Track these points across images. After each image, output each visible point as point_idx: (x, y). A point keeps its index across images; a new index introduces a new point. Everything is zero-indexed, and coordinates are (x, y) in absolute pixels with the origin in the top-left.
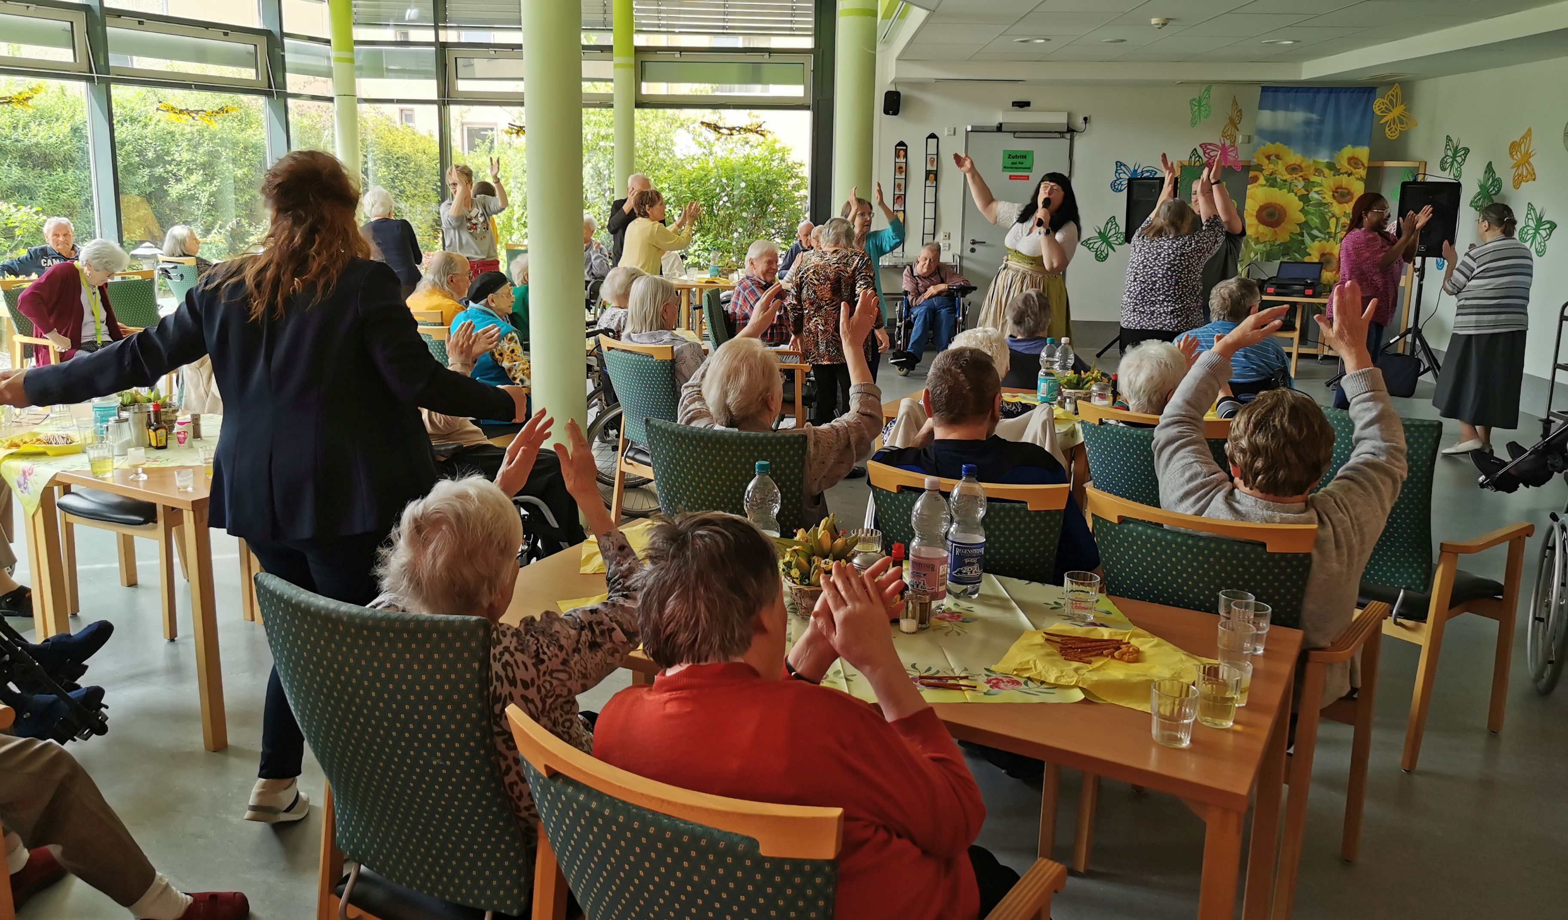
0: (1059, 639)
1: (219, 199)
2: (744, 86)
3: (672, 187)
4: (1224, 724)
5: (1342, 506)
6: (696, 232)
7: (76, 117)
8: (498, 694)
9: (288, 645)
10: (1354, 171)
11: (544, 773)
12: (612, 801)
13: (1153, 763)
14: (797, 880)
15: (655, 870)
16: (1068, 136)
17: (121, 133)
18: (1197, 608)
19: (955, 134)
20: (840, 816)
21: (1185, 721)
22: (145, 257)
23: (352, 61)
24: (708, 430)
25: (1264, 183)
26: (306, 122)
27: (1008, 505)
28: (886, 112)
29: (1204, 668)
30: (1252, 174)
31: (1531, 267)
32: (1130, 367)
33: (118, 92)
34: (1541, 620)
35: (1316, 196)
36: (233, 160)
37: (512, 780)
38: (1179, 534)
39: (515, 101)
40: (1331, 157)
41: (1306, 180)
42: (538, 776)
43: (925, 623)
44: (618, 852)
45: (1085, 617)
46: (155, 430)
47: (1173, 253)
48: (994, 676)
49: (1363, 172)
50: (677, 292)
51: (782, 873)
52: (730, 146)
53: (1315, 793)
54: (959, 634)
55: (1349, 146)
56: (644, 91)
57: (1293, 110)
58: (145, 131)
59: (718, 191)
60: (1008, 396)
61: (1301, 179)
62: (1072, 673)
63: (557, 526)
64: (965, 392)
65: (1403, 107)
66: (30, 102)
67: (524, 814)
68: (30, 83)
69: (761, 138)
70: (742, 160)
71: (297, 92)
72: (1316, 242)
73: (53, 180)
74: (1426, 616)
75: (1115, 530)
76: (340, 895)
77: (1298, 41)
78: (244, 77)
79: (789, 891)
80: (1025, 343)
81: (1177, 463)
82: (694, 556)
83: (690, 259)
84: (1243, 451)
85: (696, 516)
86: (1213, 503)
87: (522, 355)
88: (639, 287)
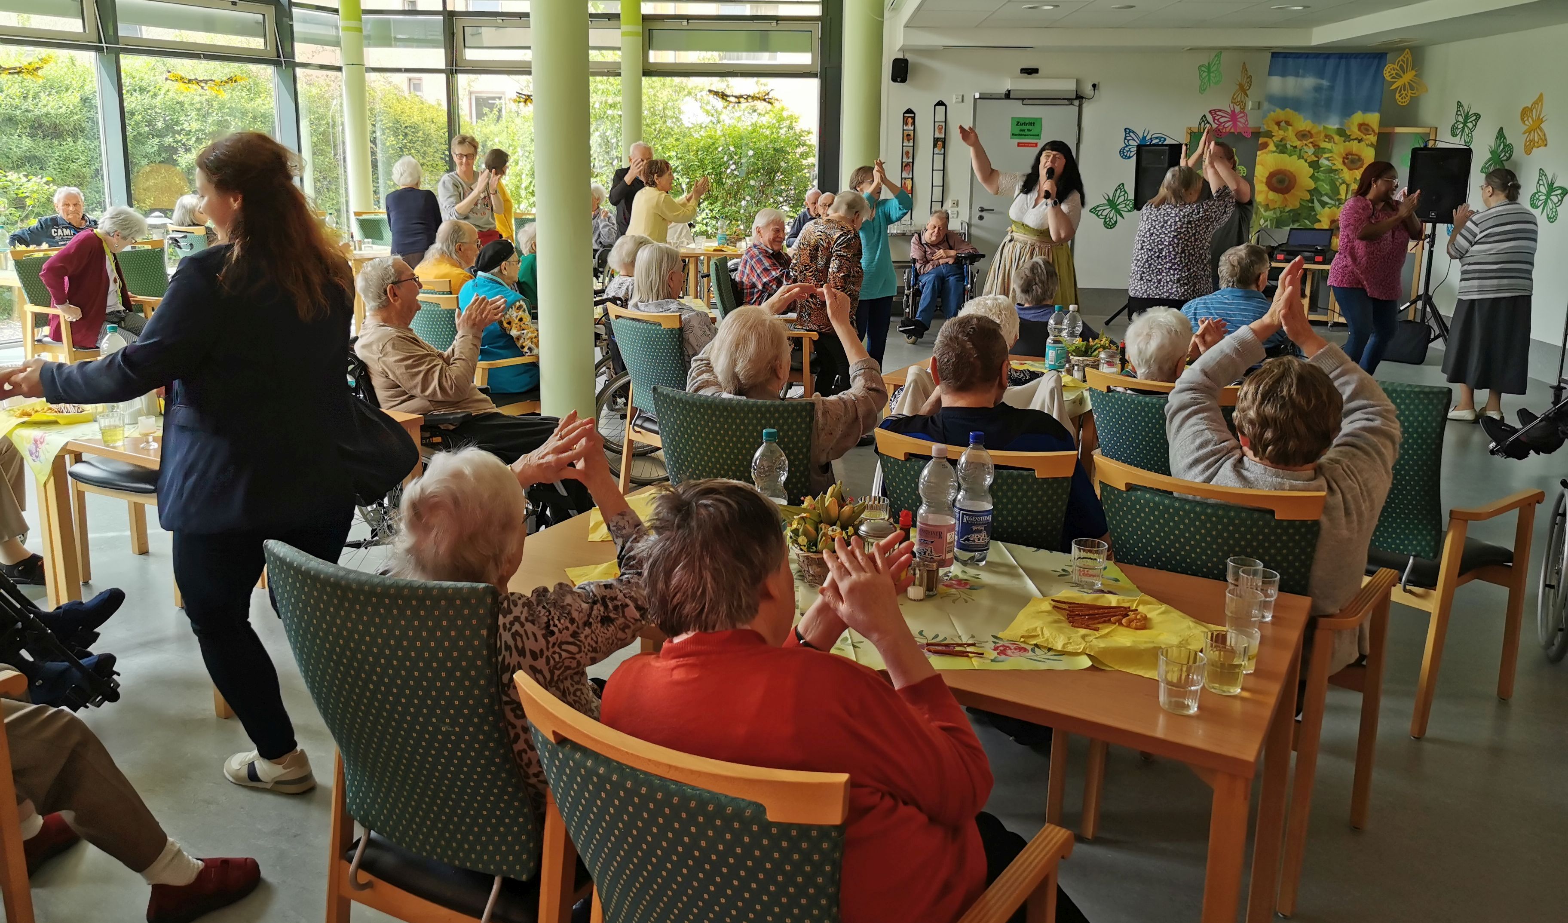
0: (1066, 607)
2: (752, 54)
3: (679, 156)
4: (1232, 690)
5: (1349, 473)
6: (704, 200)
7: (86, 87)
8: (506, 663)
9: (298, 612)
10: (1365, 137)
11: (552, 738)
12: (620, 767)
13: (1160, 730)
14: (804, 845)
15: (662, 835)
16: (1077, 103)
17: (130, 103)
18: (1205, 576)
19: (963, 101)
20: (846, 782)
23: (360, 30)
24: (716, 399)
25: (1274, 149)
26: (314, 91)
27: (1015, 472)
28: (894, 79)
29: (1212, 634)
30: (1262, 140)
31: (1535, 232)
32: (1138, 335)
33: (128, 62)
34: (1551, 587)
35: (1326, 162)
37: (521, 748)
38: (1187, 501)
39: (523, 69)
40: (1341, 123)
41: (1316, 146)
42: (546, 741)
43: (932, 591)
44: (625, 817)
45: (1093, 584)
47: (1180, 221)
48: (1001, 643)
49: (1373, 139)
50: (684, 261)
51: (789, 838)
52: (737, 114)
53: (1323, 763)
54: (966, 601)
55: (1360, 113)
56: (652, 59)
57: (1303, 76)
58: (154, 101)
59: (725, 159)
60: (1016, 364)
61: (1310, 145)
62: (1080, 640)
63: (565, 494)
64: (972, 359)
65: (1414, 73)
66: (40, 72)
67: (533, 780)
68: (40, 53)
69: (769, 106)
70: (750, 128)
71: (305, 62)
72: (1326, 209)
73: (63, 151)
74: (1436, 585)
75: (1123, 498)
76: (350, 862)
77: (1309, 7)
78: (253, 47)
79: (796, 857)
80: (1033, 312)
81: (1188, 431)
82: (699, 527)
83: (698, 228)
84: (1251, 422)
85: (700, 484)
86: (1222, 468)
87: (530, 324)
88: (643, 255)
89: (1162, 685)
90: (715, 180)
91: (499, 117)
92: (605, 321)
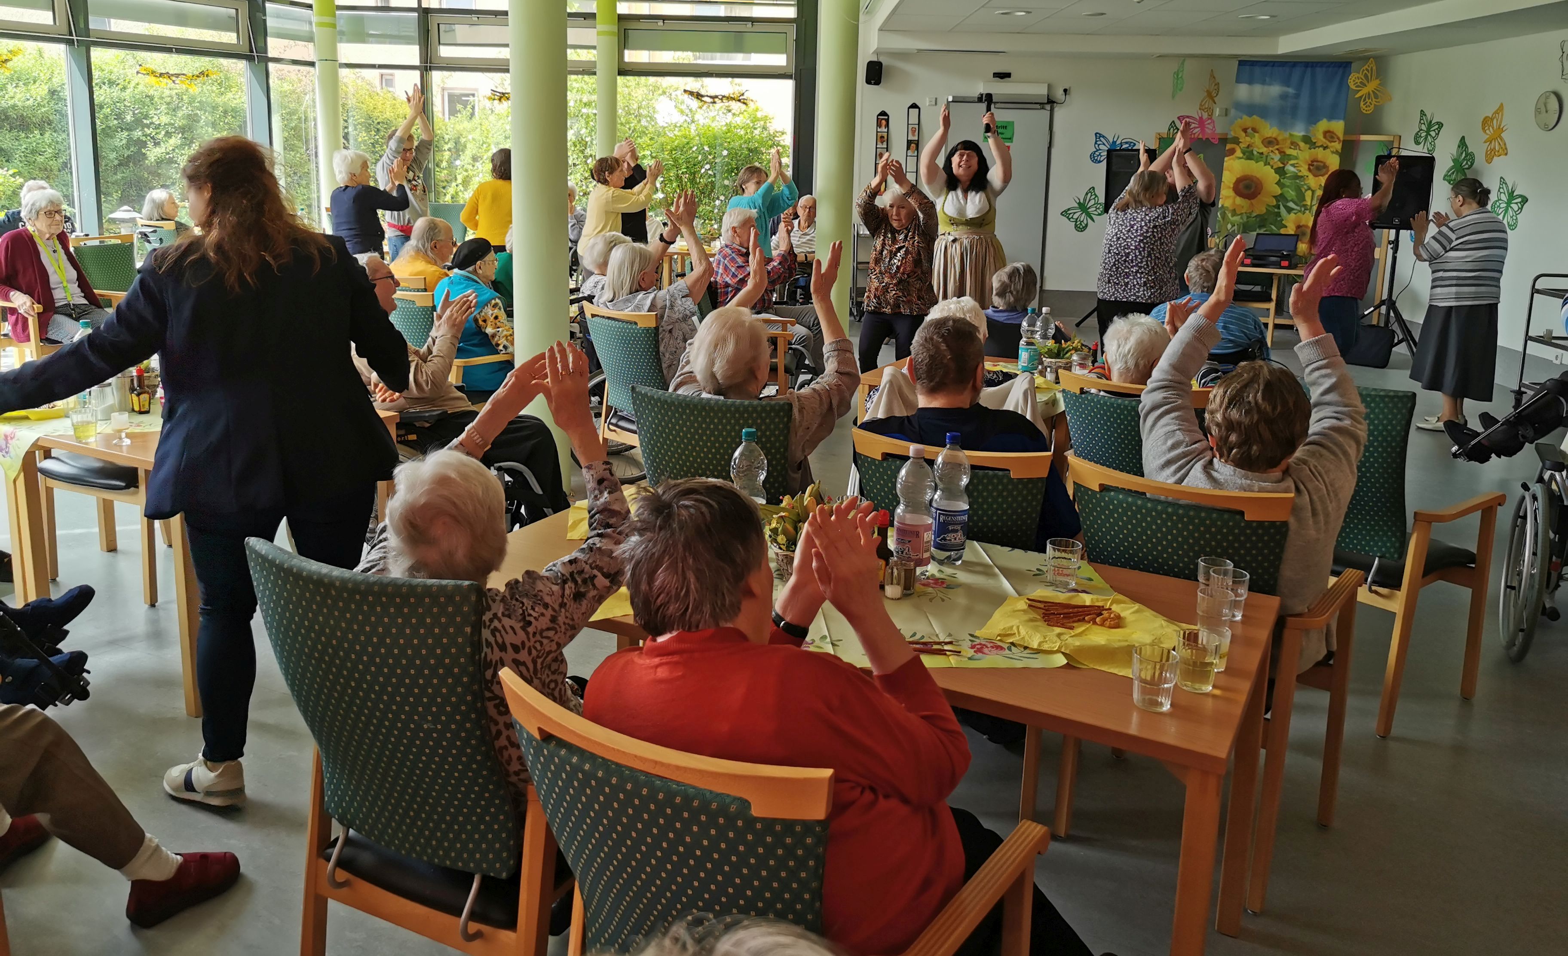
0: (1042, 606)
2: (726, 55)
3: (654, 155)
5: (1317, 474)
7: (54, 80)
8: (488, 659)
9: (279, 610)
10: (1329, 144)
11: (537, 736)
12: (606, 763)
13: (1134, 727)
14: (788, 840)
15: (647, 831)
16: (1048, 107)
17: (100, 95)
18: (1177, 577)
22: (123, 221)
23: (334, 26)
24: (694, 398)
25: (1241, 155)
26: (287, 87)
27: (991, 472)
28: (868, 82)
29: (1184, 633)
30: (1228, 147)
31: (1505, 241)
33: (97, 54)
34: (1513, 588)
35: (1292, 169)
36: (213, 123)
37: (502, 746)
38: (1159, 502)
39: (501, 67)
40: (1307, 130)
41: (1281, 152)
42: (530, 738)
43: (909, 590)
44: (610, 814)
45: (1068, 584)
46: (138, 395)
47: (1146, 225)
48: (978, 641)
49: (1338, 146)
51: (773, 833)
52: (712, 114)
53: (1292, 761)
54: (943, 600)
55: (1325, 120)
56: (627, 59)
57: (1270, 84)
58: (123, 94)
59: (700, 158)
60: (990, 365)
61: (1277, 152)
62: (1055, 638)
63: (541, 492)
64: (945, 361)
65: (1378, 82)
66: (9, 64)
67: (514, 779)
68: (7, 45)
69: (743, 107)
70: (724, 128)
71: (277, 56)
72: (1292, 215)
73: (30, 143)
74: (1400, 585)
75: (1096, 498)
76: (329, 860)
77: (1275, 16)
78: (224, 41)
79: (780, 852)
80: (1006, 314)
81: (1160, 431)
82: (681, 529)
84: (1218, 425)
85: (679, 485)
86: (1193, 470)
87: (505, 322)
88: (617, 255)
89: (1136, 683)
90: (689, 179)
91: (472, 115)
92: (581, 319)
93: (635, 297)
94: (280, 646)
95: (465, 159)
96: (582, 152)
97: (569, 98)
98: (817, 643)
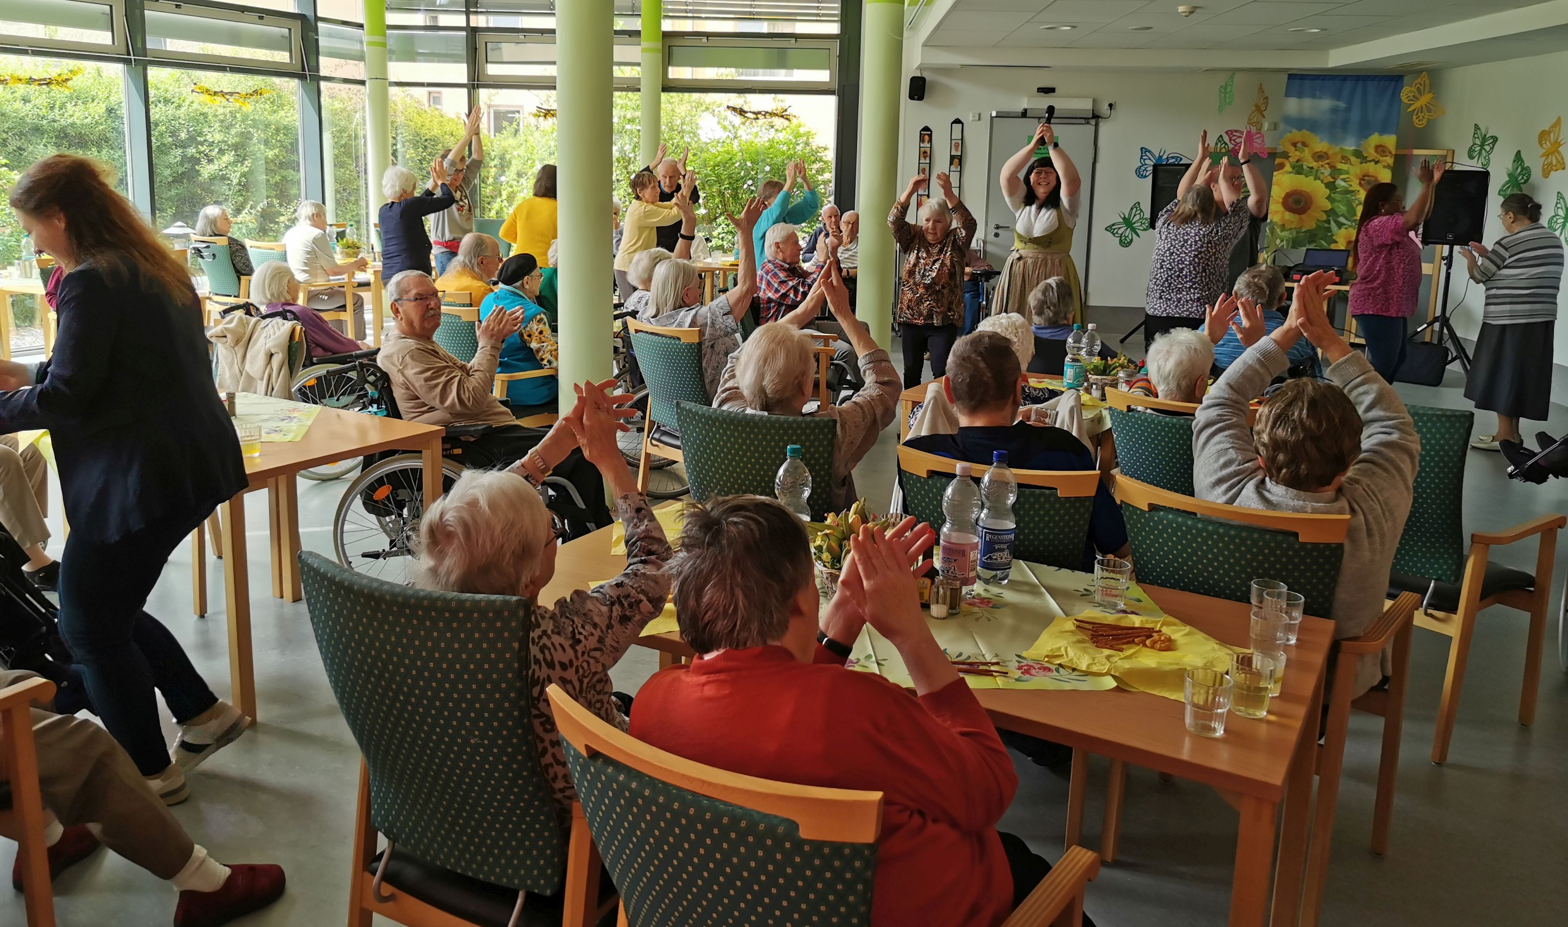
0: (1090, 627)
1: (251, 179)
2: (768, 71)
4: (1257, 714)
5: (1370, 492)
7: (111, 98)
8: (536, 675)
9: (330, 623)
10: (1381, 159)
11: (584, 753)
12: (652, 782)
13: (1186, 752)
14: (837, 863)
15: (694, 851)
16: (1093, 122)
17: (156, 113)
18: (1228, 597)
19: (979, 119)
20: (881, 799)
21: (1219, 711)
22: (177, 236)
23: (384, 45)
24: (739, 414)
25: (1290, 169)
26: (337, 105)
27: (1038, 491)
28: (912, 97)
29: (1238, 657)
30: (1278, 161)
31: (1562, 256)
32: (1159, 353)
33: (154, 73)
35: (1343, 184)
36: (265, 141)
37: (548, 762)
38: (1210, 522)
39: (548, 84)
40: (1359, 145)
41: (1332, 167)
42: (578, 755)
43: (955, 608)
44: (657, 832)
47: (1200, 240)
48: (1025, 662)
49: (1390, 160)
50: (700, 276)
51: (822, 857)
52: (755, 130)
53: (1345, 786)
54: (989, 620)
55: (1376, 134)
56: (671, 76)
57: (1320, 98)
58: (178, 112)
59: (742, 174)
61: (1327, 166)
62: (1104, 661)
63: (584, 507)
64: (985, 378)
65: (1431, 95)
66: (70, 83)
67: (559, 796)
68: (67, 64)
69: (786, 123)
70: (767, 144)
71: (328, 75)
72: (1343, 229)
74: (1456, 609)
75: (1145, 518)
76: (374, 873)
77: (1326, 30)
78: (277, 60)
79: (828, 875)
80: (1049, 330)
81: (1212, 448)
82: (730, 545)
83: (714, 242)
85: (728, 501)
86: (1244, 491)
87: (550, 337)
88: (661, 270)
89: (1188, 707)
90: (731, 195)
91: (517, 131)
92: (625, 335)
93: (678, 314)
94: (329, 658)
95: (510, 175)
96: (626, 168)
97: (614, 113)
98: (862, 662)
